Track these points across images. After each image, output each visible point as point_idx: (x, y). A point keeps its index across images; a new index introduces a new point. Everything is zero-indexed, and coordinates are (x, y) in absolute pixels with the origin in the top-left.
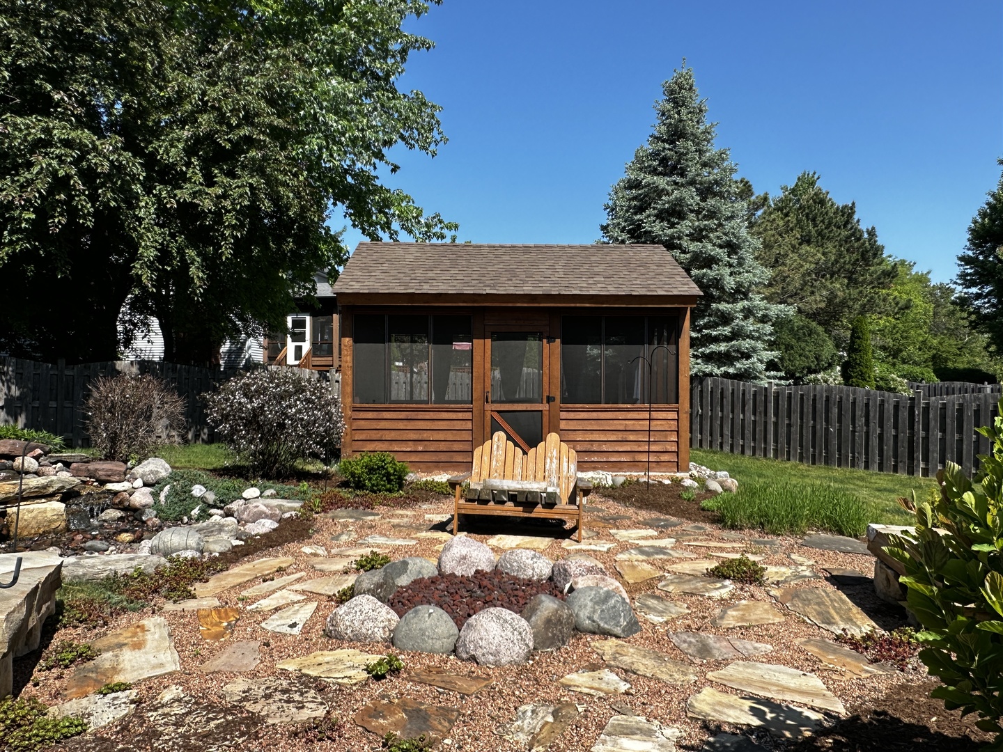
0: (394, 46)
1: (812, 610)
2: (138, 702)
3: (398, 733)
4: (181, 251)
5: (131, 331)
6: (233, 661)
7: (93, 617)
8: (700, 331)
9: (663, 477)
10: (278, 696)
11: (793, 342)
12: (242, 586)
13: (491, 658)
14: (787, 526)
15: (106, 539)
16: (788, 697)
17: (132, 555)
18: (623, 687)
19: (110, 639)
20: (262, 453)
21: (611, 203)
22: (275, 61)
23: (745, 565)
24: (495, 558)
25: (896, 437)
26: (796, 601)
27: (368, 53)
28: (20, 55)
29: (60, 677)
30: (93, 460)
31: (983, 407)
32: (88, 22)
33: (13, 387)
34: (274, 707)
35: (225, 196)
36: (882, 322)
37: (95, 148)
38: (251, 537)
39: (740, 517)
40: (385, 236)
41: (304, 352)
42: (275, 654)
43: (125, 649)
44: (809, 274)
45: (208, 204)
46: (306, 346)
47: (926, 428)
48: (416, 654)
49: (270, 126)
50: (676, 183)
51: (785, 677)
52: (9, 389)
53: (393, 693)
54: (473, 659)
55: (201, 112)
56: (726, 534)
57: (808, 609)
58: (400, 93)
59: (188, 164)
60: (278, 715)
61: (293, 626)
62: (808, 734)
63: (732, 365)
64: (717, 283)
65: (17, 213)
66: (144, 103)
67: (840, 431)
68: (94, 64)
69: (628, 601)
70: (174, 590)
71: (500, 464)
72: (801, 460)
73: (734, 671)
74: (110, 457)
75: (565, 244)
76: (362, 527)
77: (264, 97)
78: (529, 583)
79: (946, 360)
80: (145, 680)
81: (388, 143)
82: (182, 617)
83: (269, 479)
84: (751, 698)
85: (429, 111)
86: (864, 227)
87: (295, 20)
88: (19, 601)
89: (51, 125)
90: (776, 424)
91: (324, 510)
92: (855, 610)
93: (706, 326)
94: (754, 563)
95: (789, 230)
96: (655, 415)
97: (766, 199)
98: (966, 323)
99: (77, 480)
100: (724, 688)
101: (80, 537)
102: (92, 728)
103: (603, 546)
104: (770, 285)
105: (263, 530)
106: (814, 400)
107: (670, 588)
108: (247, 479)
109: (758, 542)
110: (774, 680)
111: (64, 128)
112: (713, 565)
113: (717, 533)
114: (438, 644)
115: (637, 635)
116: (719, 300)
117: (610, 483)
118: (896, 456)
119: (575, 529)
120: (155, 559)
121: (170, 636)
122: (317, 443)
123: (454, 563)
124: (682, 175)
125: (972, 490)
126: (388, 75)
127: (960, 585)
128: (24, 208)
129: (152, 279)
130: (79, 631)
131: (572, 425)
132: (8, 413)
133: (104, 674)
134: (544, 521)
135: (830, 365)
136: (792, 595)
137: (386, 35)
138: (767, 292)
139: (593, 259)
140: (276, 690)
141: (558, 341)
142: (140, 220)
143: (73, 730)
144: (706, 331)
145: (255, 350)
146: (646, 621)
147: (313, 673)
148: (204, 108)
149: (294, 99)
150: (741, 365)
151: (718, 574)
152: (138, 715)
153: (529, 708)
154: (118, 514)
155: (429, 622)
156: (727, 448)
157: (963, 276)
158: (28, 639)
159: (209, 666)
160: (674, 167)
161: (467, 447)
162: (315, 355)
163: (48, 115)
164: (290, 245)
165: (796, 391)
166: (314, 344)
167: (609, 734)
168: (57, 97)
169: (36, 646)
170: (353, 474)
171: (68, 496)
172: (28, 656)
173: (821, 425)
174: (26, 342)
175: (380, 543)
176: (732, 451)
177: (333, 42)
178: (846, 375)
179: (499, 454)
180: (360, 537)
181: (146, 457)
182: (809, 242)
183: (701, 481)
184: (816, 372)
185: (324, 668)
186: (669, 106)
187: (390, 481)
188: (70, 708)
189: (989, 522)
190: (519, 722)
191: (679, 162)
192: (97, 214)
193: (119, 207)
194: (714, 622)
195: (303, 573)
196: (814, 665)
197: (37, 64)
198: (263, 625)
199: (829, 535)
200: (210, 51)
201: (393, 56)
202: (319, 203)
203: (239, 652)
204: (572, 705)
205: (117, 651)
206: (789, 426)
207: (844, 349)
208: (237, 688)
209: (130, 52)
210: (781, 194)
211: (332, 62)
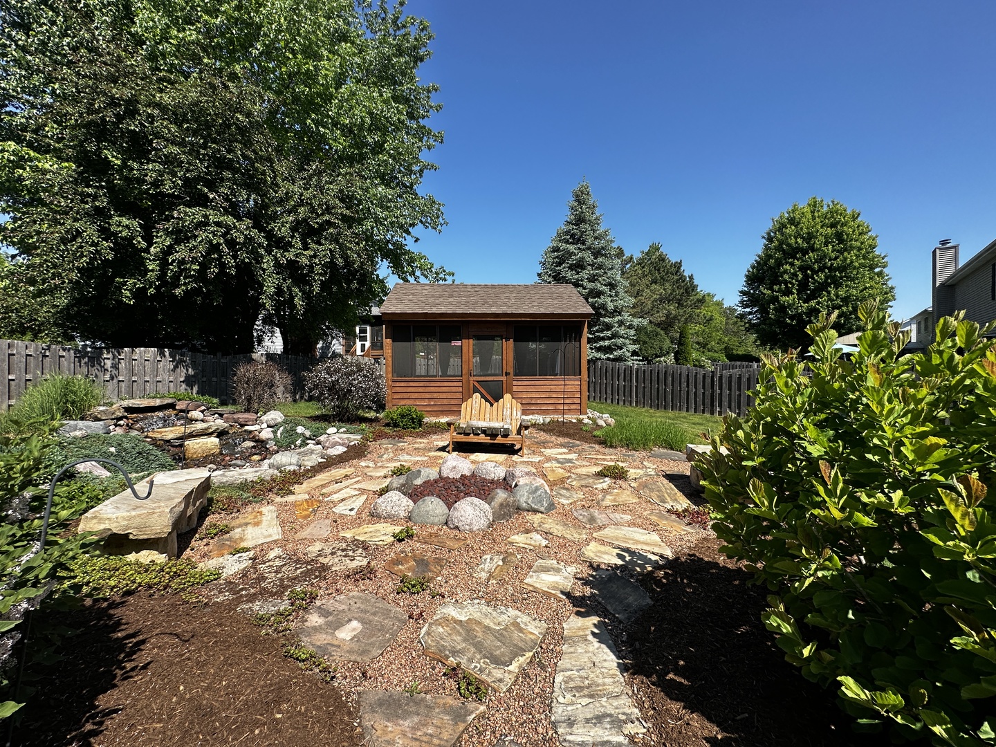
0: (415, 168)
1: (654, 495)
2: (254, 559)
3: (410, 574)
4: (289, 289)
5: (262, 336)
6: (314, 532)
7: (231, 507)
8: (594, 334)
9: (572, 418)
10: (340, 553)
11: (647, 340)
12: (323, 486)
13: (467, 527)
14: (642, 446)
15: (244, 459)
16: (639, 547)
17: (257, 469)
18: (544, 543)
19: (241, 520)
20: (338, 407)
21: (543, 260)
22: (344, 176)
23: (617, 469)
24: (473, 467)
25: (704, 394)
26: (646, 490)
27: (400, 172)
28: (188, 170)
29: (208, 544)
30: (237, 412)
31: (752, 376)
32: (229, 151)
33: (190, 370)
34: (336, 560)
35: (315, 256)
36: (697, 328)
37: (235, 227)
38: (330, 457)
39: (615, 441)
40: (412, 280)
41: (367, 347)
42: (340, 527)
43: (249, 526)
44: (656, 301)
45: (304, 261)
46: (368, 344)
47: (721, 388)
48: (423, 525)
49: (341, 214)
50: (580, 249)
51: (638, 535)
52: (187, 370)
53: (408, 550)
54: (457, 528)
55: (299, 206)
56: (607, 450)
57: (652, 494)
58: (420, 195)
59: (293, 237)
60: (339, 565)
61: (352, 510)
62: (650, 569)
63: (612, 353)
64: (604, 306)
65: (188, 266)
66: (267, 201)
67: (672, 390)
68: (234, 177)
69: (549, 491)
70: (281, 489)
71: (478, 411)
72: (651, 407)
73: (609, 532)
74: (248, 410)
75: (516, 284)
76: (396, 450)
77: (338, 197)
78: (492, 482)
79: (732, 349)
80: (259, 545)
81: (413, 225)
82: (285, 506)
83: (343, 422)
84: (619, 548)
85: (437, 206)
86: (686, 274)
87: (356, 151)
88: (180, 500)
89: (208, 213)
90: (637, 387)
91: (375, 440)
92: (679, 494)
93: (598, 331)
94: (622, 468)
95: (644, 276)
96: (567, 382)
97: (631, 258)
98: (743, 328)
99: (226, 425)
100: (603, 542)
101: (228, 458)
102: (224, 575)
103: (536, 459)
104: (634, 307)
105: (337, 453)
106: (658, 373)
107: (574, 483)
108: (330, 422)
109: (625, 455)
110: (631, 536)
111: (216, 214)
112: (598, 469)
113: (602, 450)
114: (436, 520)
115: (554, 512)
116: (605, 316)
117: (542, 422)
118: (704, 404)
119: (520, 449)
120: (271, 471)
121: (277, 517)
122: (371, 401)
123: (448, 471)
124: (583, 244)
125: (742, 429)
126: (412, 185)
127: (736, 485)
128: (192, 263)
129: (272, 306)
130: (222, 516)
131: (520, 389)
132: (187, 385)
133: (235, 542)
134: (503, 445)
135: (668, 353)
136: (643, 487)
137: (410, 161)
138: (632, 311)
139: (532, 292)
140: (338, 549)
141: (512, 340)
142: (264, 270)
143: (212, 577)
144: (597, 334)
145: (337, 346)
146: (559, 503)
147: (362, 539)
148: (301, 204)
149: (356, 199)
150: (617, 353)
151: (601, 475)
152: (254, 567)
153: (488, 557)
154: (252, 444)
155: (430, 507)
156: (609, 401)
157: (742, 302)
158: (189, 522)
159: (300, 535)
160: (579, 240)
161: (459, 402)
162: (373, 349)
163: (206, 207)
164: (355, 285)
165: (648, 368)
166: (372, 343)
167: (535, 572)
168: (211, 196)
169: (194, 526)
170: (392, 419)
171: (221, 434)
172: (188, 532)
173: (662, 387)
174: (197, 343)
175: (406, 459)
176: (612, 402)
177: (379, 165)
178: (676, 359)
179: (476, 406)
180: (395, 456)
181: (269, 410)
182: (656, 283)
183: (593, 420)
184: (660, 357)
185: (367, 536)
186: (576, 204)
187: (414, 423)
188: (212, 564)
189: (752, 448)
190: (482, 566)
191: (581, 236)
192: (237, 267)
193: (251, 263)
194: (598, 503)
195: (360, 478)
196: (654, 528)
197: (199, 176)
198: (334, 510)
199: (665, 451)
200: (305, 170)
201: (415, 174)
202: (372, 261)
203: (318, 526)
204: (514, 554)
205: (244, 528)
206: (644, 387)
207: (676, 344)
208: (315, 549)
209: (256, 170)
210: (640, 256)
211: (379, 177)
